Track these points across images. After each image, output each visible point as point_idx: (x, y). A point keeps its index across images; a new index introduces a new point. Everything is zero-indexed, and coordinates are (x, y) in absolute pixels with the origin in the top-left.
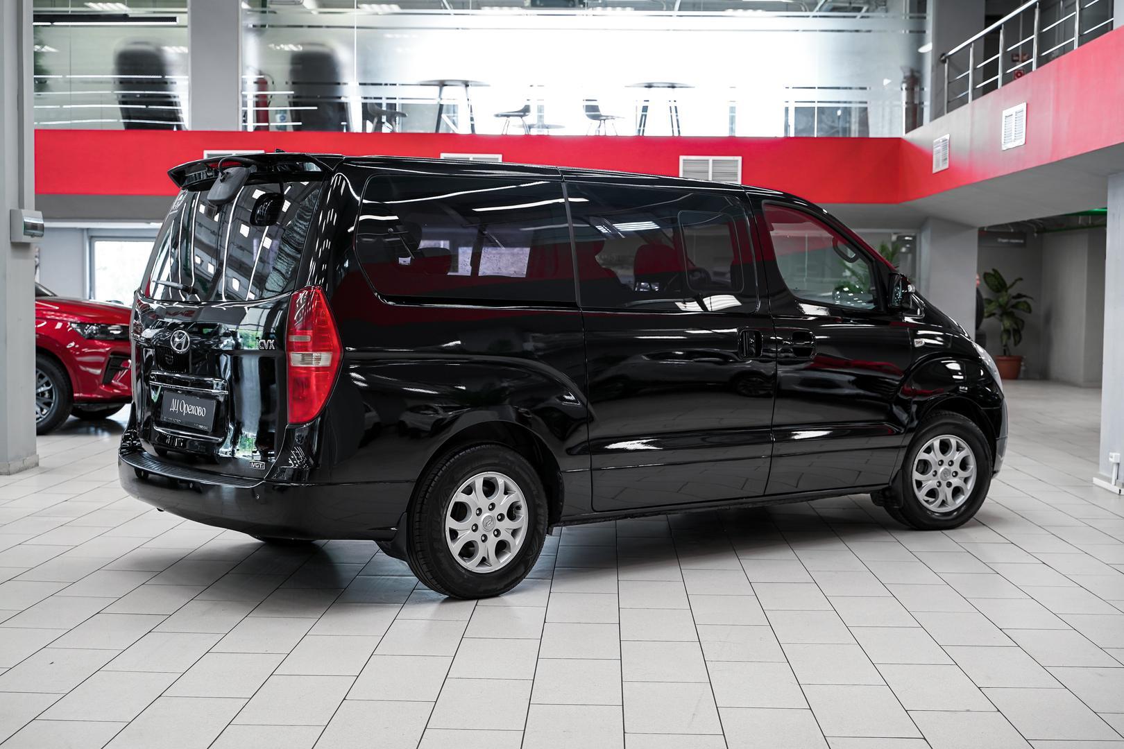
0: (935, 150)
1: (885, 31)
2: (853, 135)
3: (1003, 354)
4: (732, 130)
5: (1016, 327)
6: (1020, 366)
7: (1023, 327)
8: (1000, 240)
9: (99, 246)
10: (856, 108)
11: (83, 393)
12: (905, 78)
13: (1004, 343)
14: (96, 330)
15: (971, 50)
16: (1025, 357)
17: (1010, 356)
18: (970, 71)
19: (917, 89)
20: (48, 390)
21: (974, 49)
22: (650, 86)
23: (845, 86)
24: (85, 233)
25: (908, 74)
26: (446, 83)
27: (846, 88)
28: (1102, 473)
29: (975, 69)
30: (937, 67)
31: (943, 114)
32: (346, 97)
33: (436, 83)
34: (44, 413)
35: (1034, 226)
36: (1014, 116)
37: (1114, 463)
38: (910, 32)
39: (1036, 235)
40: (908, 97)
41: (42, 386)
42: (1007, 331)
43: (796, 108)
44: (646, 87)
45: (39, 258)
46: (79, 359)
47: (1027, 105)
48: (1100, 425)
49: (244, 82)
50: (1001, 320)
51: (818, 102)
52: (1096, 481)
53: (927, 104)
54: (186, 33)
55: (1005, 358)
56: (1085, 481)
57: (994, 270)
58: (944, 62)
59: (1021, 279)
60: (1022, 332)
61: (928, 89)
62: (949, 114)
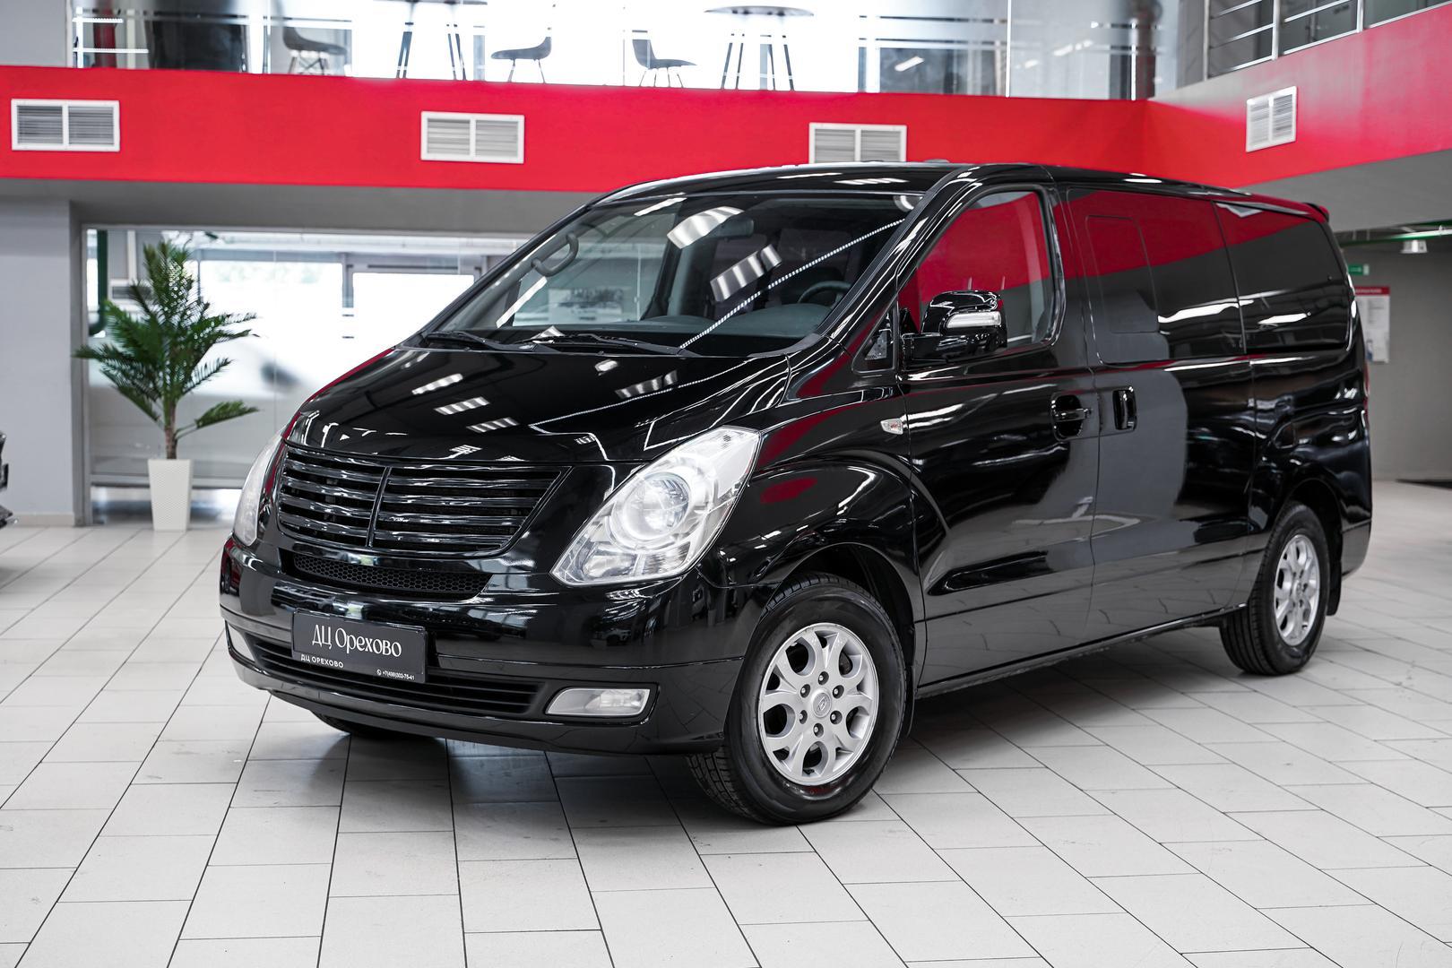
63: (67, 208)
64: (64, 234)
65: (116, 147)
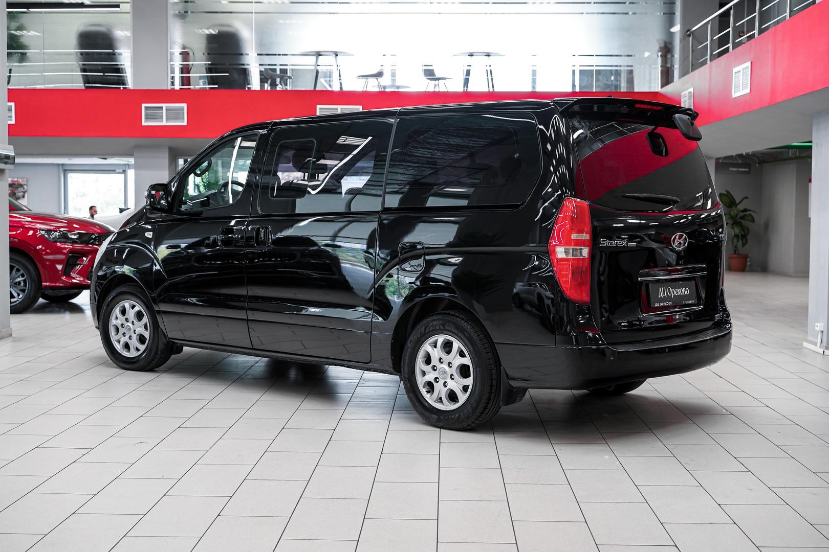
0: (682, 100)
1: (646, 13)
2: (622, 90)
3: (734, 253)
4: (534, 87)
5: (743, 233)
6: (746, 262)
7: (748, 234)
8: (731, 169)
9: (71, 177)
10: (624, 70)
11: (50, 283)
12: (660, 48)
13: (734, 245)
14: (59, 235)
15: (709, 26)
16: (750, 255)
17: (739, 254)
18: (708, 42)
19: (669, 56)
20: (23, 280)
21: (711, 26)
22: (471, 55)
23: (616, 54)
24: (61, 167)
25: (662, 45)
26: (321, 53)
27: (617, 56)
28: (810, 338)
29: (712, 40)
30: (684, 39)
31: (689, 73)
32: (248, 65)
33: (313, 54)
34: (20, 297)
35: (756, 159)
36: (741, 72)
37: (818, 331)
38: (664, 14)
39: (757, 165)
40: (662, 62)
41: (19, 277)
42: (736, 236)
43: (580, 70)
44: (469, 55)
45: (27, 186)
46: (45, 257)
47: (751, 63)
48: (808, 304)
49: (172, 54)
50: (733, 228)
51: (596, 66)
52: (805, 344)
53: (677, 66)
54: (129, 17)
55: (735, 256)
56: (796, 344)
57: (727, 191)
58: (689, 36)
59: (747, 198)
60: (748, 237)
61: (677, 55)
62: (693, 73)
63: (167, 150)
64: (166, 161)
65: (185, 124)
